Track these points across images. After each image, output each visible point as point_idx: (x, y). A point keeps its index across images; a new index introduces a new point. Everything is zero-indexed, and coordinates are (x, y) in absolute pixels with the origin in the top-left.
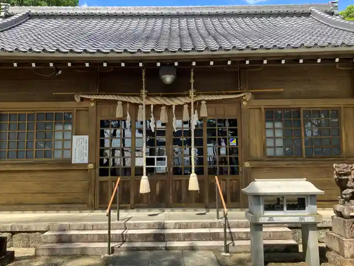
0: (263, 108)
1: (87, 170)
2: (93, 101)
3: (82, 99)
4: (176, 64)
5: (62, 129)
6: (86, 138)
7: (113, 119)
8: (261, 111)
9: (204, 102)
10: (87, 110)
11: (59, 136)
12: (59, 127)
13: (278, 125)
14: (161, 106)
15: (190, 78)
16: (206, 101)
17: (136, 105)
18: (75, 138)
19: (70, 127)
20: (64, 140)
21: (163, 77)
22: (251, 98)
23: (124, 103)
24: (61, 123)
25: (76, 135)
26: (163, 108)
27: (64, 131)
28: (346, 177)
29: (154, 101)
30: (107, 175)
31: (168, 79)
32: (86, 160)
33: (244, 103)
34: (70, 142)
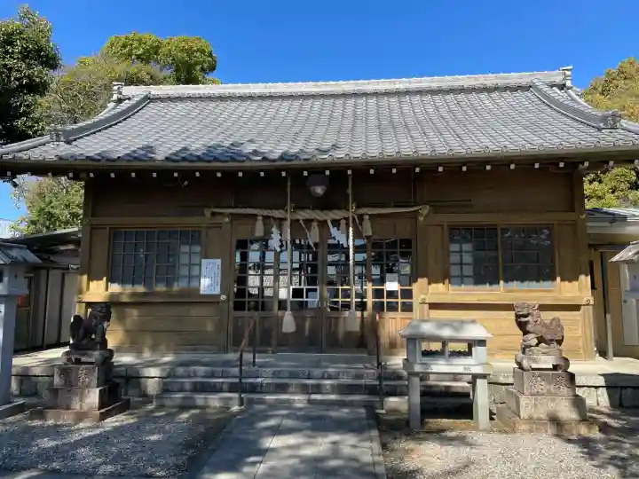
0: (445, 225)
1: (218, 303)
2: (228, 216)
3: (213, 214)
4: (327, 173)
5: (188, 250)
6: (219, 261)
7: (252, 238)
8: (443, 229)
9: (367, 217)
10: (219, 226)
11: (184, 260)
12: (185, 249)
13: (467, 247)
14: (312, 220)
15: (347, 187)
16: (370, 215)
17: (281, 221)
18: (204, 261)
19: (197, 249)
20: (190, 265)
21: (312, 188)
22: (429, 212)
23: (266, 218)
24: (187, 244)
25: (206, 258)
26: (315, 224)
27: (190, 254)
28: (526, 319)
29: (303, 215)
30: (244, 309)
31: (319, 190)
32: (217, 291)
33: (421, 219)
34: (198, 267)
